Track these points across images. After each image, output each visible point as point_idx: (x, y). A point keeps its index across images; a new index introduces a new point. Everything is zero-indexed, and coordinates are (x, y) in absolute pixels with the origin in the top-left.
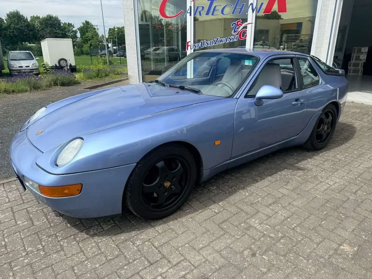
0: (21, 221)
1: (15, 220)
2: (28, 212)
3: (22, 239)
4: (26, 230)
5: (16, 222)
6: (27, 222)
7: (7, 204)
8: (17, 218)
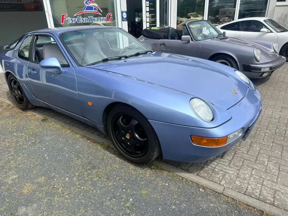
0: (257, 149)
1: (259, 152)
2: (248, 151)
3: (263, 140)
4: (258, 142)
5: (260, 150)
6: (254, 145)
7: (256, 167)
8: (257, 152)
